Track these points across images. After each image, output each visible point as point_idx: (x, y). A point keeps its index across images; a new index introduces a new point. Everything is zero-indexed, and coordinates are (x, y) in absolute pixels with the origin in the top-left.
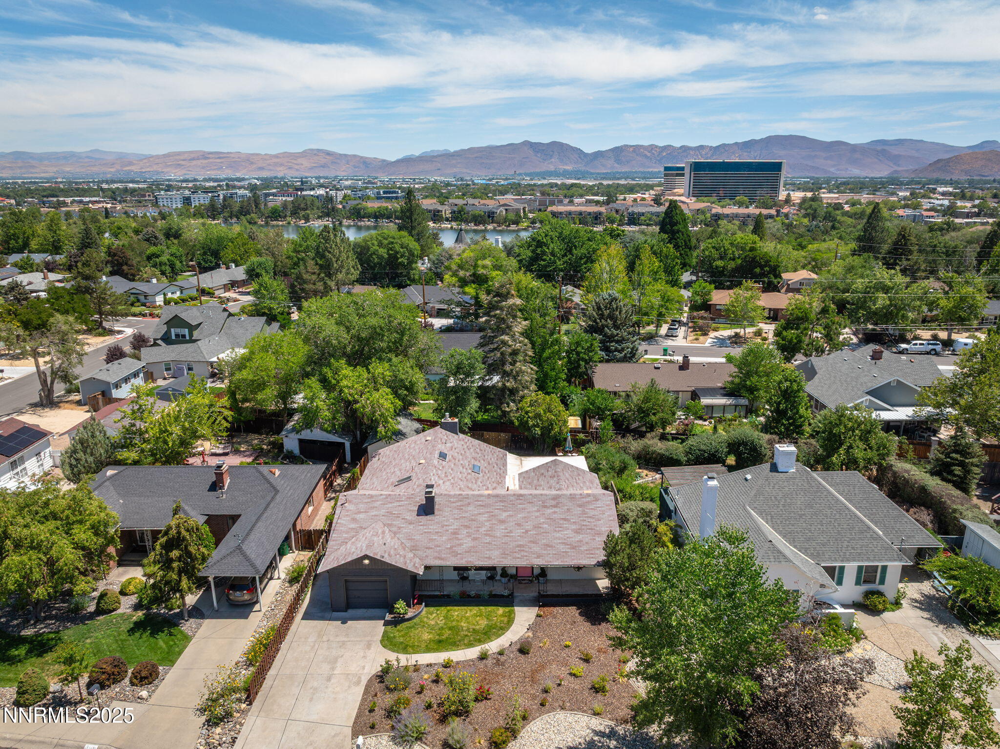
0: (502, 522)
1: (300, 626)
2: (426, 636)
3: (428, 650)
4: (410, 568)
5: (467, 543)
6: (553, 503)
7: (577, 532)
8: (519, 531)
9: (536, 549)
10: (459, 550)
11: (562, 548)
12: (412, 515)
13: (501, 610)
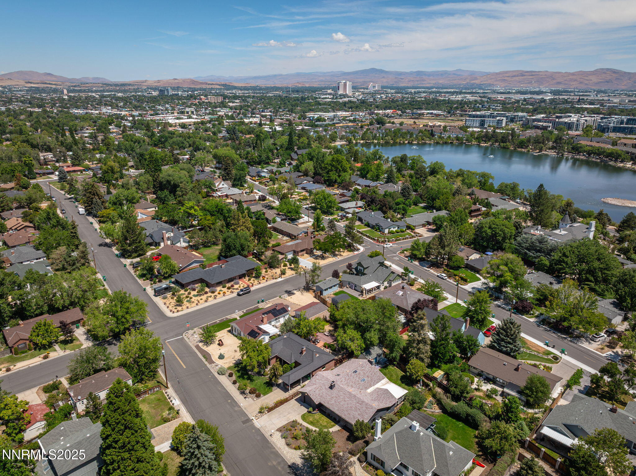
0: (345, 401)
1: (293, 402)
2: (311, 419)
3: (308, 423)
4: (315, 401)
5: (333, 402)
6: (361, 403)
7: (359, 414)
8: (346, 406)
9: (346, 413)
10: (330, 402)
11: (352, 417)
12: (327, 387)
13: (333, 423)
